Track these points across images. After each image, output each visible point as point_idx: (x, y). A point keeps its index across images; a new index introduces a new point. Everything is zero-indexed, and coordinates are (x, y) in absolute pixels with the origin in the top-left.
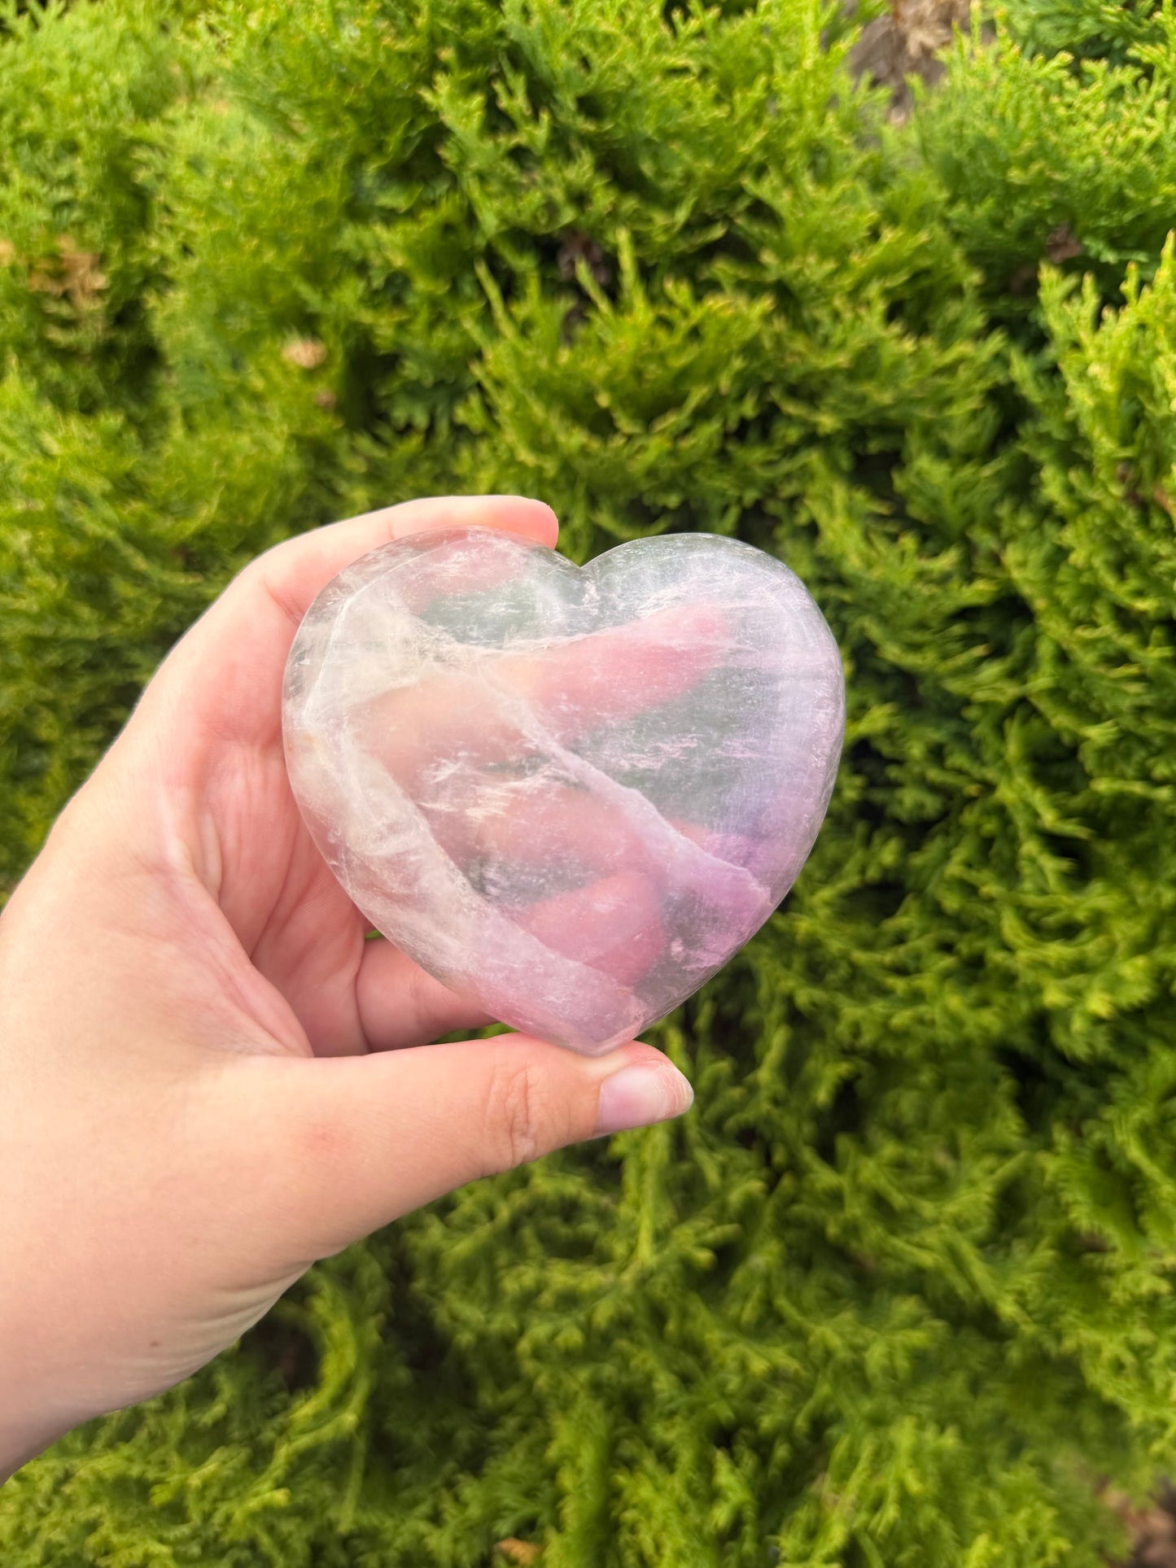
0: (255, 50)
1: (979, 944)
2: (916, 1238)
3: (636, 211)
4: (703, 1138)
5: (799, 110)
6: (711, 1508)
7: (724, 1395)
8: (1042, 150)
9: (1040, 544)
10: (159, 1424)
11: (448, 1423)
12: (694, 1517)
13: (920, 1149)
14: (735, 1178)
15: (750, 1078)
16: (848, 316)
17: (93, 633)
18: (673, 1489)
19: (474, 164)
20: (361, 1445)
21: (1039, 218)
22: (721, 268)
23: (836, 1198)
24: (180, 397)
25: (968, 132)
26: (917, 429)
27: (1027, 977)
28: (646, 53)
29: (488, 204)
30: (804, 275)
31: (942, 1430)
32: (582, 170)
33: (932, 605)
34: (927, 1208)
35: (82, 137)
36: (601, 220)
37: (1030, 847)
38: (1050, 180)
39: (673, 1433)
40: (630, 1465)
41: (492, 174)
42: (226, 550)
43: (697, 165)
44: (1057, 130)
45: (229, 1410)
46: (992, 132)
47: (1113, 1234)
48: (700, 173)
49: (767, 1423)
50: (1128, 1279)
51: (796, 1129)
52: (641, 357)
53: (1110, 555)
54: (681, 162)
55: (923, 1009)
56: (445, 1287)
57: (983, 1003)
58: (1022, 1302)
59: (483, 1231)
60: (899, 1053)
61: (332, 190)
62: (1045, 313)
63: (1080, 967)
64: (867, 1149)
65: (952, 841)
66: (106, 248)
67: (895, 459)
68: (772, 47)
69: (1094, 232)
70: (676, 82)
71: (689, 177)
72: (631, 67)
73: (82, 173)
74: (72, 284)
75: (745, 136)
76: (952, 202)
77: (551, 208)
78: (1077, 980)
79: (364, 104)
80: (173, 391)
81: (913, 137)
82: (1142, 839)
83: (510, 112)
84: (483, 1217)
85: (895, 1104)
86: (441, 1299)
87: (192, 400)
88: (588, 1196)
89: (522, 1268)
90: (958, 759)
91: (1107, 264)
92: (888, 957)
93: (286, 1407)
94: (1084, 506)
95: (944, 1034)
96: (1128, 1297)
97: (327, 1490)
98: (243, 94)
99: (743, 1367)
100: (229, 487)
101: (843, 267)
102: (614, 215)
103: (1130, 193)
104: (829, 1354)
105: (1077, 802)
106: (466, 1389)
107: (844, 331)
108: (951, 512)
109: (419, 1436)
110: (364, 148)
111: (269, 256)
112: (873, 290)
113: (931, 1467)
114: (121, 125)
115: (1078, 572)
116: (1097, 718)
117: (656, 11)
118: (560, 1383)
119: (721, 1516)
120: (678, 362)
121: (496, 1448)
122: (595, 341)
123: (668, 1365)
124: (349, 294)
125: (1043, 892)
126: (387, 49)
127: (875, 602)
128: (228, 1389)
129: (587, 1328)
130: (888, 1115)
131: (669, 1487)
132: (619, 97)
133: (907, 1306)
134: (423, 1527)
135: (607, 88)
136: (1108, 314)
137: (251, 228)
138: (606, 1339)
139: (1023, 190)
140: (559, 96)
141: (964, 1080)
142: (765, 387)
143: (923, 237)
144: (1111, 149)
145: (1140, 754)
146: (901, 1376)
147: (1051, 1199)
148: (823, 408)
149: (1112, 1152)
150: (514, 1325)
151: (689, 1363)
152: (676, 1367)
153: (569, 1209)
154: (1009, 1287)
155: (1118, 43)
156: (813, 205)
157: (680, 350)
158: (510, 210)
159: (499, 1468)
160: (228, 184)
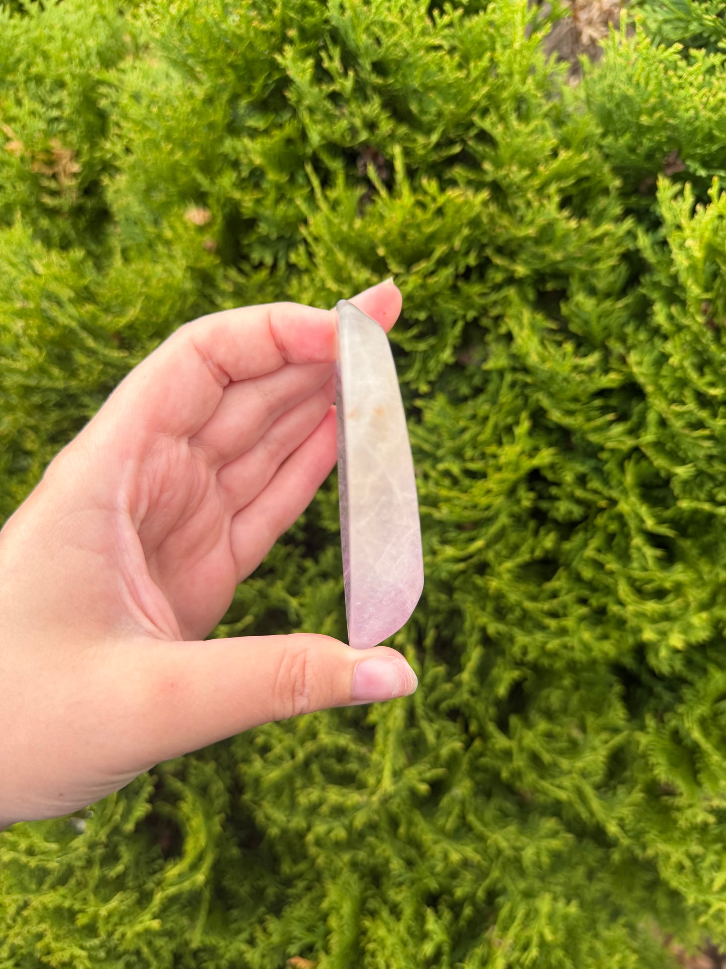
0: (175, 27)
1: (604, 600)
2: (557, 782)
3: (406, 134)
4: (427, 714)
5: (510, 75)
6: (422, 944)
7: (433, 874)
8: (662, 104)
9: (651, 351)
10: (83, 875)
11: (261, 883)
12: (411, 949)
13: (562, 726)
14: (445, 739)
15: (457, 678)
16: (536, 204)
17: (60, 385)
18: (399, 931)
19: (307, 102)
20: (207, 894)
21: (658, 148)
22: (458, 172)
23: (507, 755)
24: (121, 241)
25: (616, 91)
26: (577, 276)
27: (633, 622)
28: (416, 36)
29: (314, 127)
30: (509, 178)
31: (568, 902)
32: (373, 108)
33: (582, 387)
34: (565, 763)
35: (67, 78)
36: (384, 139)
37: (637, 541)
38: (666, 123)
39: (401, 896)
40: (373, 914)
41: (317, 108)
42: (144, 336)
43: (445, 106)
44: (672, 92)
45: (127, 869)
46: (631, 92)
47: (681, 784)
48: (447, 112)
49: (459, 893)
50: (689, 813)
51: (484, 710)
52: (406, 226)
53: (695, 360)
54: (435, 104)
55: (566, 639)
56: (263, 798)
57: (605, 637)
58: (621, 824)
59: (288, 765)
60: (551, 666)
61: (218, 115)
62: (660, 207)
63: (666, 617)
64: (528, 724)
65: (589, 534)
66: (80, 147)
67: (563, 295)
68: (495, 35)
69: (693, 157)
70: (433, 54)
71: (440, 114)
72: (406, 44)
73: (67, 100)
74: (59, 169)
75: (476, 90)
76: (604, 135)
77: (353, 130)
78: (664, 625)
79: (240, 62)
80: (117, 238)
81: (582, 94)
82: (708, 538)
83: (330, 70)
84: (288, 757)
85: (548, 697)
86: (260, 806)
87: (129, 243)
88: (352, 747)
89: (310, 790)
90: (595, 484)
91: (700, 177)
92: (546, 606)
93: (162, 869)
94: (680, 328)
95: (579, 655)
96: (689, 825)
97: (185, 921)
98: (166, 54)
99: (446, 857)
100: (148, 298)
101: (534, 173)
102: (392, 137)
103: (716, 133)
104: (499, 852)
105: (668, 513)
106: (274, 862)
107: (533, 214)
108: (596, 329)
109: (244, 890)
110: (239, 90)
111: (179, 155)
112: (552, 189)
113: (561, 925)
114: (92, 72)
115: (674, 370)
116: (683, 462)
117: (423, 10)
118: (332, 861)
119: (428, 949)
120: (429, 230)
121: (291, 900)
122: (377, 214)
123: (399, 853)
124: (227, 180)
125: (645, 569)
126: (255, 28)
127: (546, 384)
128: (126, 856)
129: (349, 829)
130: (543, 704)
131: (396, 930)
132: (398, 63)
133: (550, 824)
134: (244, 947)
135: (391, 57)
136: (699, 208)
137: (168, 138)
138: (361, 835)
139: (649, 129)
140: (361, 61)
141: (591, 684)
142: (483, 247)
143: (585, 156)
144: (705, 105)
145: (709, 485)
146: (545, 867)
147: (643, 761)
148: (519, 261)
149: (682, 733)
150: (304, 825)
151: (412, 853)
152: (404, 855)
153: (341, 755)
154: (614, 815)
155: (713, 39)
156: (517, 134)
157: (429, 222)
158: (327, 131)
159: (292, 912)
160: (155, 110)
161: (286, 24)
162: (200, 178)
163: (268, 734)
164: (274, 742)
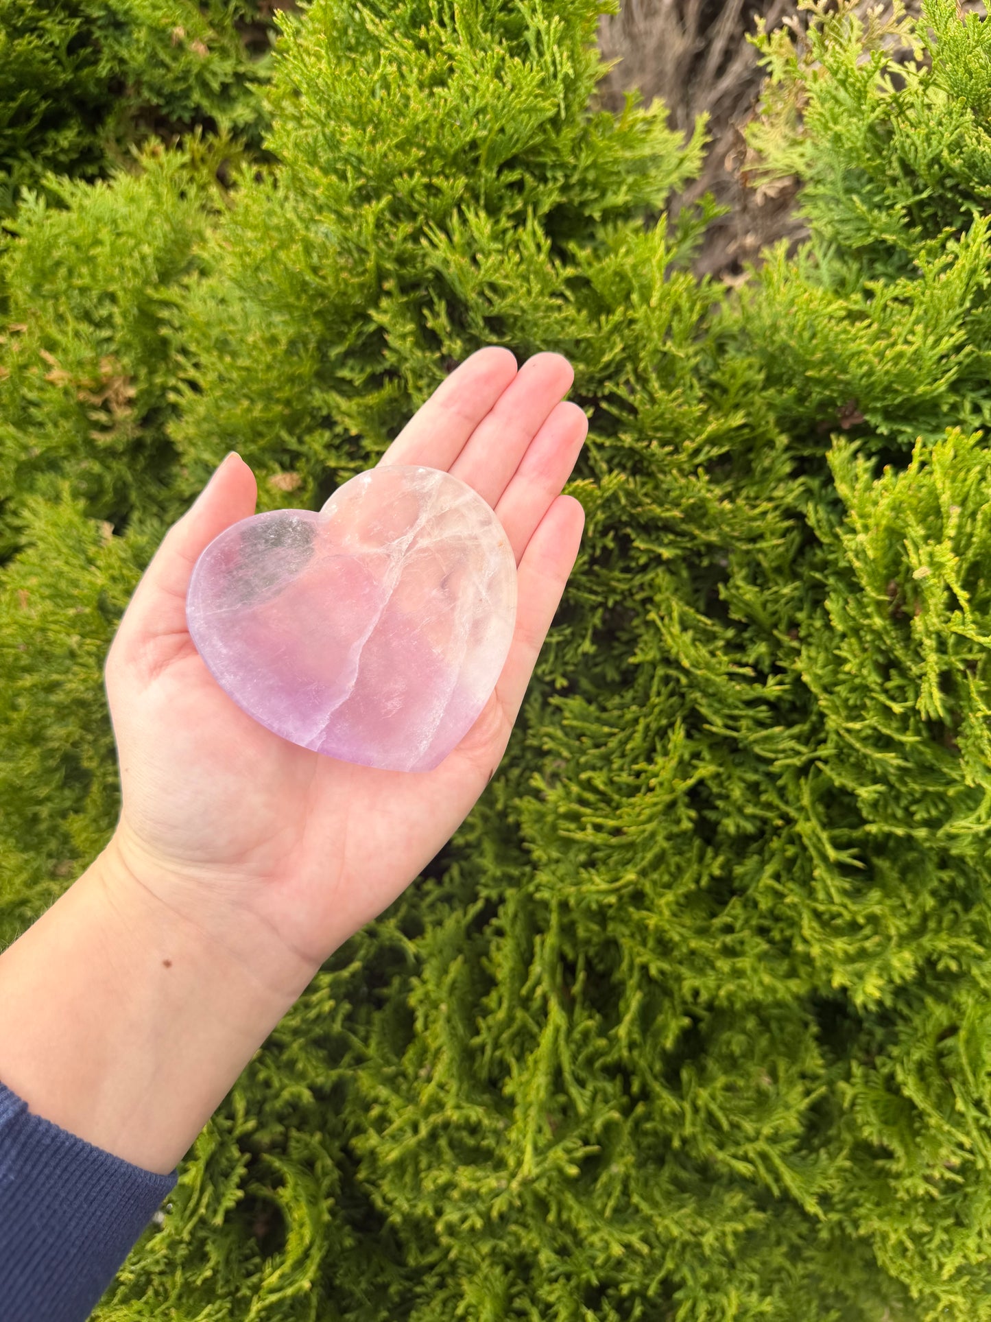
1: (787, 933)
2: (740, 1151)
4: (577, 1076)
7: (593, 1267)
8: (831, 357)
10: (162, 1284)
11: (382, 1279)
13: (748, 1076)
14: (600, 1107)
15: (612, 1032)
19: (410, 365)
20: (314, 1300)
21: (830, 401)
23: (679, 1118)
25: (776, 338)
26: (738, 552)
27: (821, 961)
28: (534, 295)
29: (419, 394)
30: (650, 450)
31: (763, 1295)
34: (748, 1127)
35: (120, 294)
37: (821, 871)
38: (837, 378)
39: (555, 1295)
41: (421, 373)
45: (215, 1272)
46: (793, 343)
47: (897, 1146)
49: (626, 1288)
50: (908, 1183)
51: (646, 1062)
53: (881, 659)
55: (743, 981)
56: (383, 1177)
57: (792, 973)
59: (410, 1141)
60: (730, 1007)
61: (304, 365)
63: (863, 954)
64: (705, 1079)
65: (763, 858)
66: (136, 372)
72: (523, 304)
73: (118, 320)
74: (109, 393)
76: (766, 385)
78: (859, 966)
79: (328, 309)
83: (436, 330)
84: (409, 1133)
85: (729, 1043)
86: (377, 1186)
88: (487, 1121)
89: (437, 1170)
90: (769, 797)
91: (883, 435)
92: (719, 943)
93: (259, 1269)
95: (761, 996)
96: (910, 1196)
99: (607, 1246)
101: (678, 449)
103: (897, 386)
104: (672, 1239)
106: (399, 1252)
107: (680, 492)
108: (762, 615)
109: (359, 1289)
110: (328, 338)
114: (148, 288)
115: (852, 676)
116: (868, 781)
118: (468, 1253)
121: (419, 1301)
123: (550, 1242)
125: (830, 902)
126: (345, 282)
128: (215, 1256)
129: (486, 1216)
130: (723, 1050)
132: (515, 319)
133: (735, 1199)
135: (507, 313)
138: (501, 1223)
139: (818, 382)
140: (470, 317)
144: (882, 357)
145: (907, 799)
146: (732, 1253)
147: (849, 1118)
149: (896, 1084)
150: (431, 1213)
151: (565, 1240)
152: (555, 1243)
153: (474, 1129)
156: (659, 401)
159: (420, 1318)
161: (381, 275)
162: (284, 435)
163: (386, 1103)
164: (391, 1113)
